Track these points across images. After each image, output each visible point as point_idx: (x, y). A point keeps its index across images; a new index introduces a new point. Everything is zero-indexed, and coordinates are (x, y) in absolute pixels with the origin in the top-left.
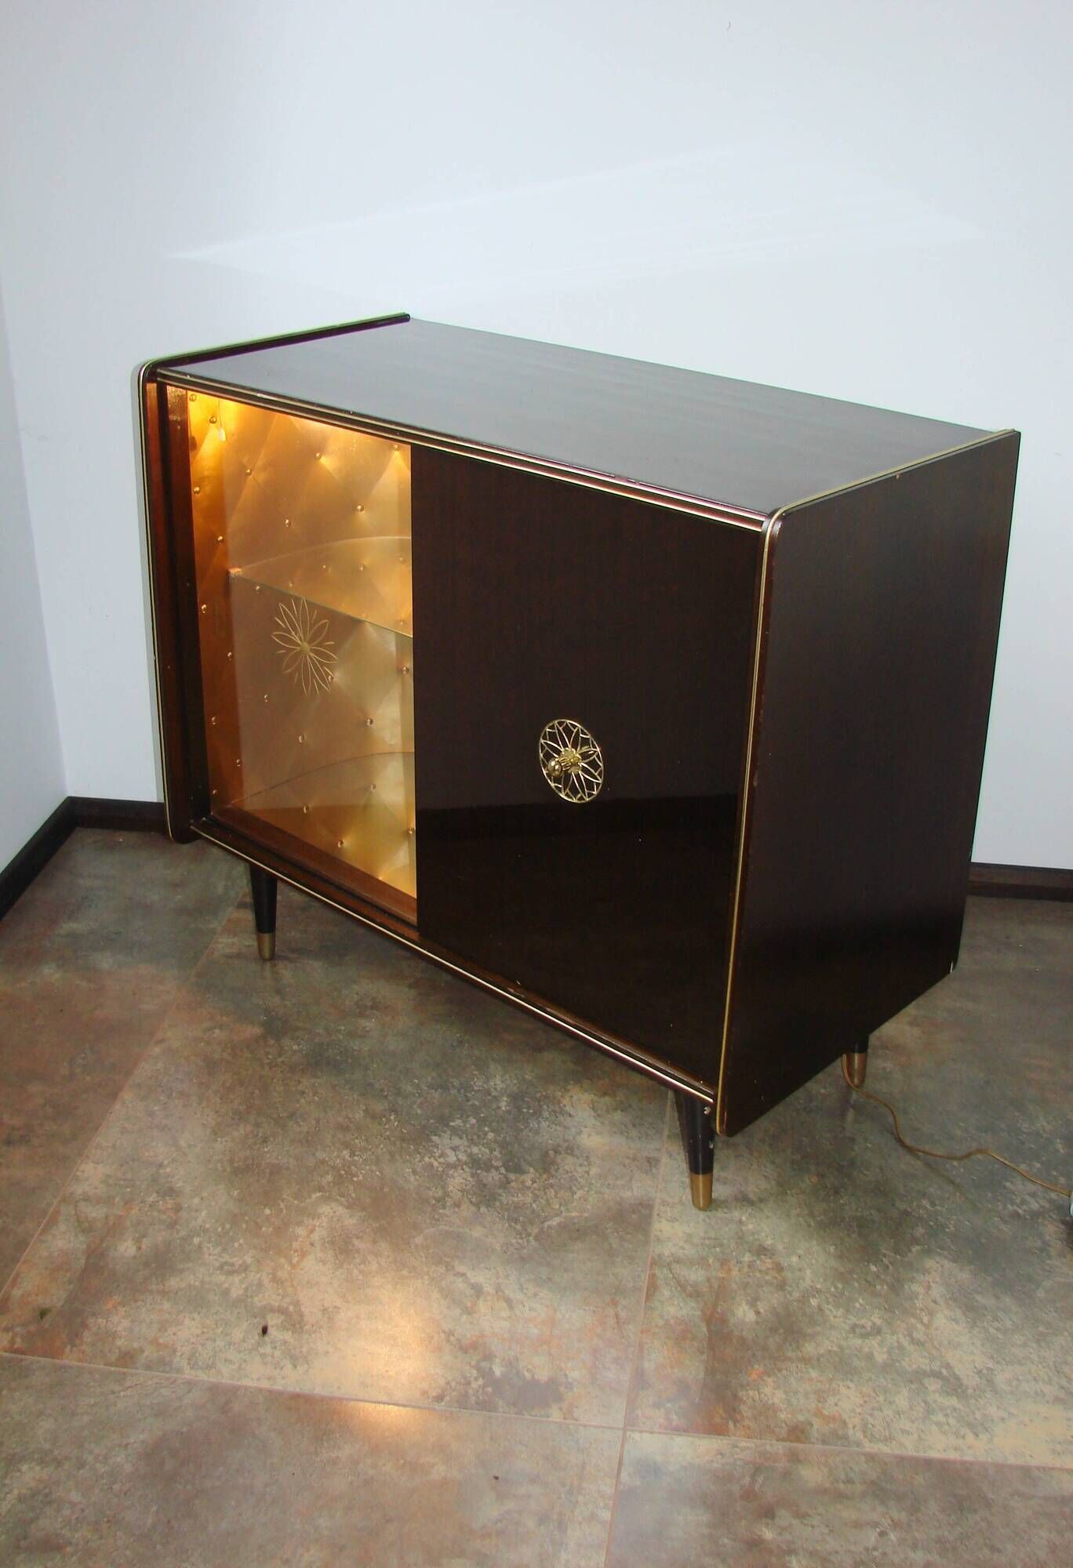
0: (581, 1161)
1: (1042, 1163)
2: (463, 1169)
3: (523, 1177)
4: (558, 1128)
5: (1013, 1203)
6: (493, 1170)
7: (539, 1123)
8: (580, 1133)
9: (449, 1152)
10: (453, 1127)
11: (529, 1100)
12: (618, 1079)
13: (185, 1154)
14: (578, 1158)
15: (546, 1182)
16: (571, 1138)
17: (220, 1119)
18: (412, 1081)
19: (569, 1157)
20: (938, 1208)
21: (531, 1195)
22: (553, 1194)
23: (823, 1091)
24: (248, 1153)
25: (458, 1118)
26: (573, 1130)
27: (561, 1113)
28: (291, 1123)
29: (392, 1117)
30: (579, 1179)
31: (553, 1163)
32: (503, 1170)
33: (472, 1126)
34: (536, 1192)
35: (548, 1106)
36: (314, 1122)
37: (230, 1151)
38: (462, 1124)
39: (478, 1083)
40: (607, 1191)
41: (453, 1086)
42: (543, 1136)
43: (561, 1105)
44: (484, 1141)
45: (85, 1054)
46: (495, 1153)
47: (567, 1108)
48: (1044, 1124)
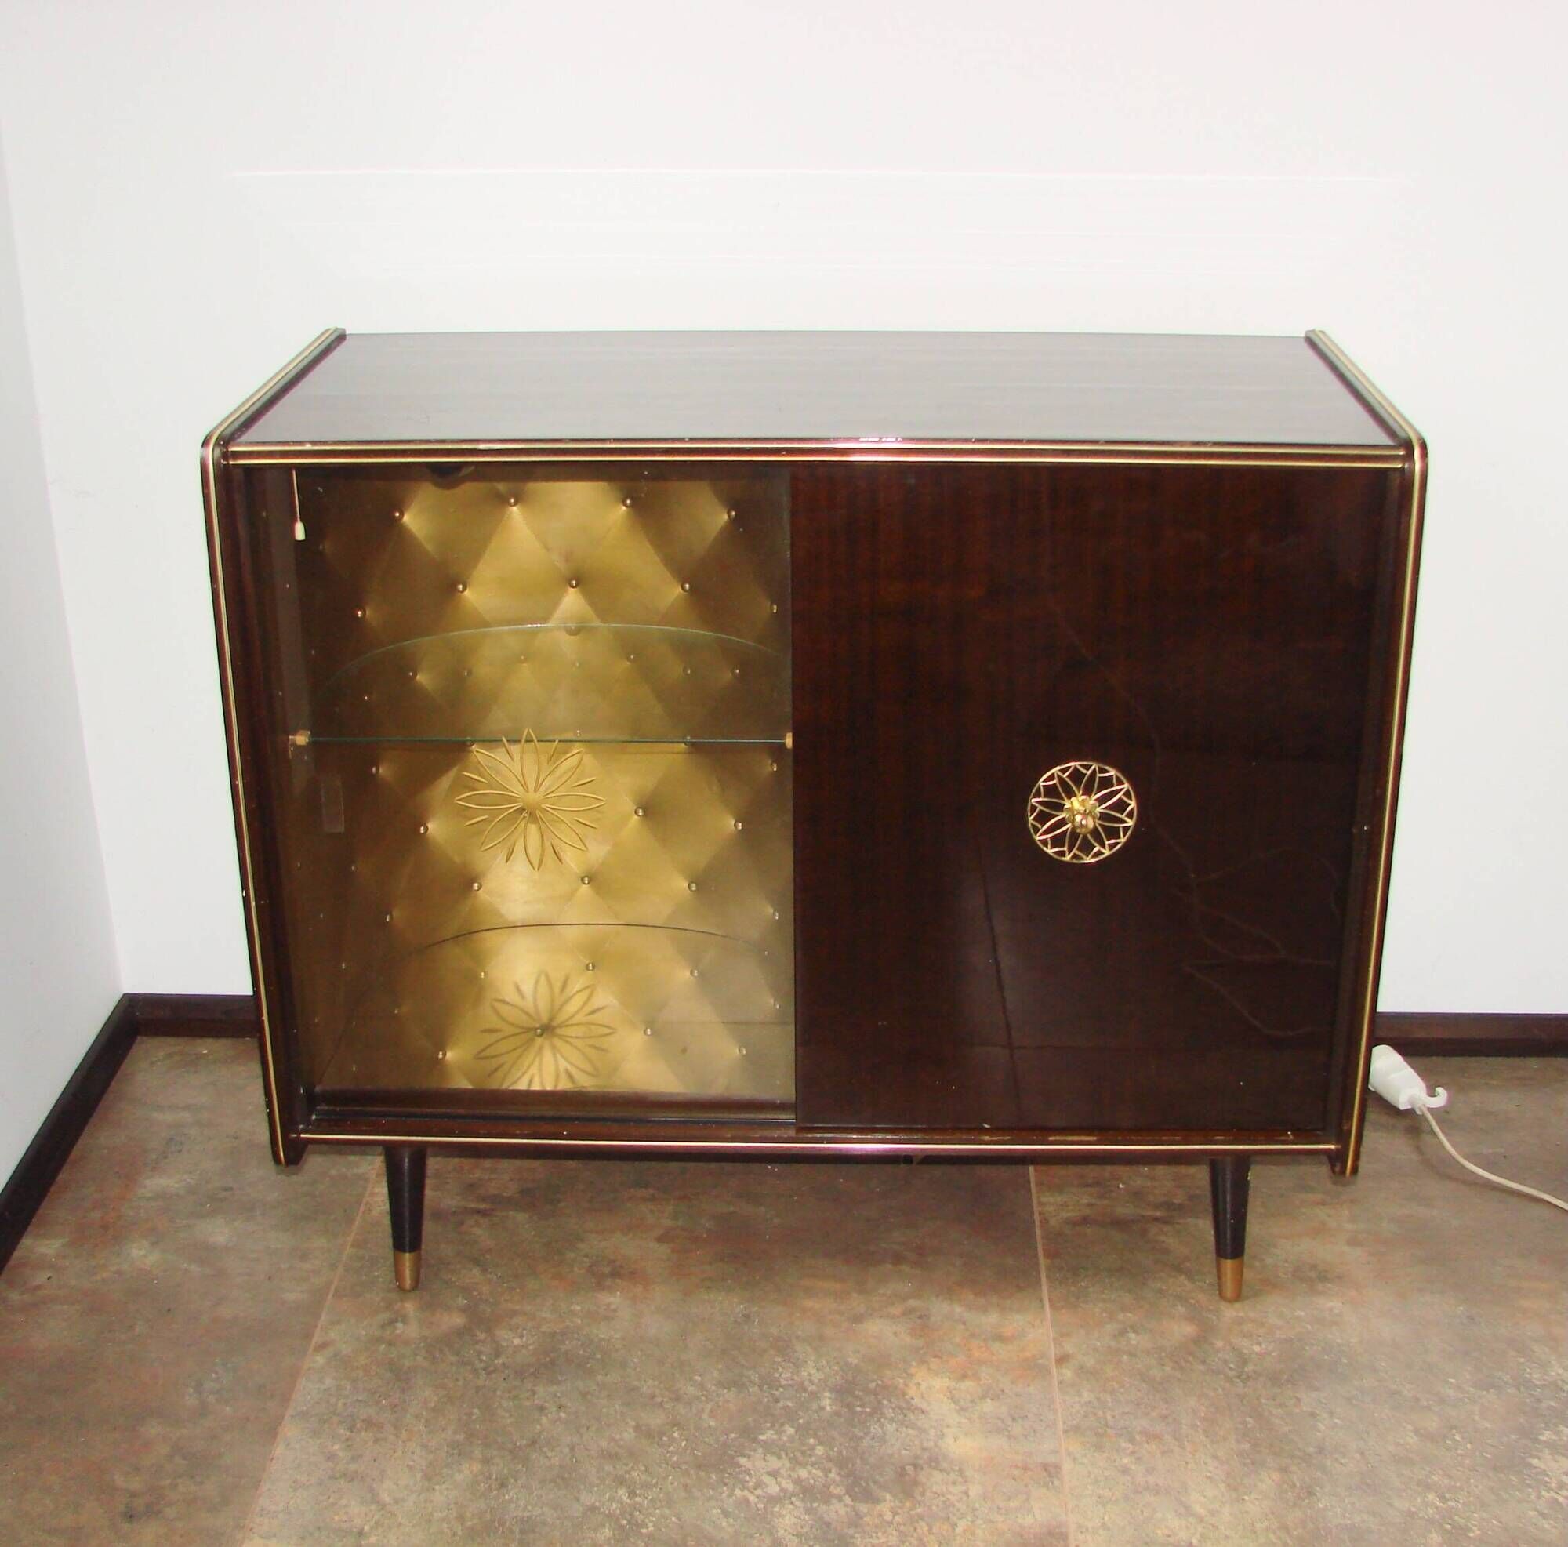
0: (953, 1476)
2: (792, 1503)
3: (878, 1507)
4: (910, 1431)
5: (1549, 1490)
6: (834, 1501)
7: (882, 1426)
8: (943, 1435)
9: (766, 1479)
10: (765, 1442)
11: (861, 1393)
12: (976, 1354)
13: (394, 1515)
14: (948, 1474)
15: (912, 1512)
16: (932, 1444)
17: (431, 1457)
18: (691, 1379)
19: (935, 1473)
20: (1451, 1503)
21: (894, 1533)
22: (926, 1529)
23: (1257, 1348)
24: (482, 1505)
25: (768, 1429)
26: (932, 1432)
27: (909, 1409)
28: (534, 1456)
29: (676, 1435)
30: (956, 1503)
31: (916, 1483)
32: (847, 1500)
33: (791, 1439)
34: (902, 1528)
35: (890, 1401)
36: (567, 1450)
37: (456, 1503)
38: (775, 1437)
39: (785, 1375)
40: (1000, 1519)
41: (751, 1382)
42: (892, 1444)
43: (907, 1397)
44: (813, 1459)
45: (216, 1373)
46: (832, 1475)
47: (917, 1401)
48: (1561, 1371)
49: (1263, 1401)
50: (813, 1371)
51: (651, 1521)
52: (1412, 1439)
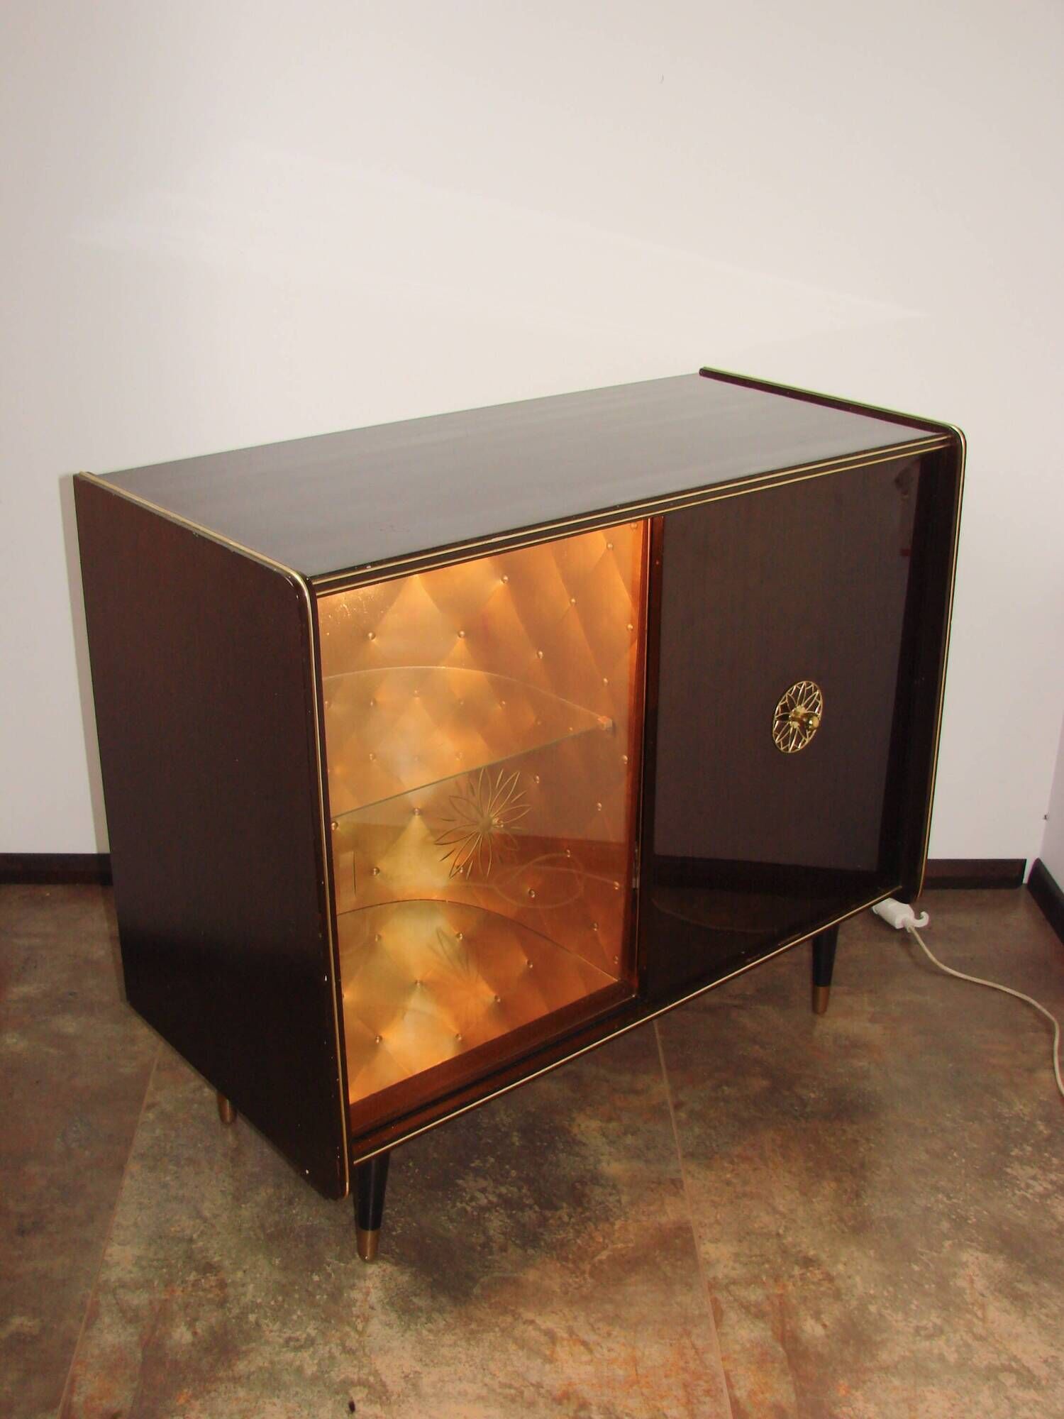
0: (609, 1190)
1: (1032, 1145)
2: (497, 1211)
3: (558, 1213)
4: (577, 1158)
5: (1020, 1189)
6: (527, 1209)
7: (556, 1155)
8: (599, 1161)
9: (478, 1195)
10: (474, 1168)
11: (539, 1133)
12: (618, 1103)
13: (213, 1226)
14: (606, 1187)
15: (583, 1216)
16: (592, 1167)
17: (237, 1184)
19: (597, 1187)
20: (955, 1201)
21: (571, 1231)
22: (593, 1226)
24: (277, 1218)
25: (476, 1159)
26: (592, 1159)
27: (574, 1143)
30: (613, 1209)
31: (584, 1195)
32: (537, 1208)
33: (493, 1165)
34: (577, 1227)
35: (560, 1137)
37: (258, 1217)
38: (481, 1165)
40: (644, 1218)
42: (564, 1168)
43: (572, 1134)
44: (510, 1179)
45: (76, 1126)
46: (524, 1191)
47: (579, 1137)
48: (1022, 1107)
49: (820, 1132)
50: (504, 1117)
51: (399, 1226)
52: (924, 1157)
